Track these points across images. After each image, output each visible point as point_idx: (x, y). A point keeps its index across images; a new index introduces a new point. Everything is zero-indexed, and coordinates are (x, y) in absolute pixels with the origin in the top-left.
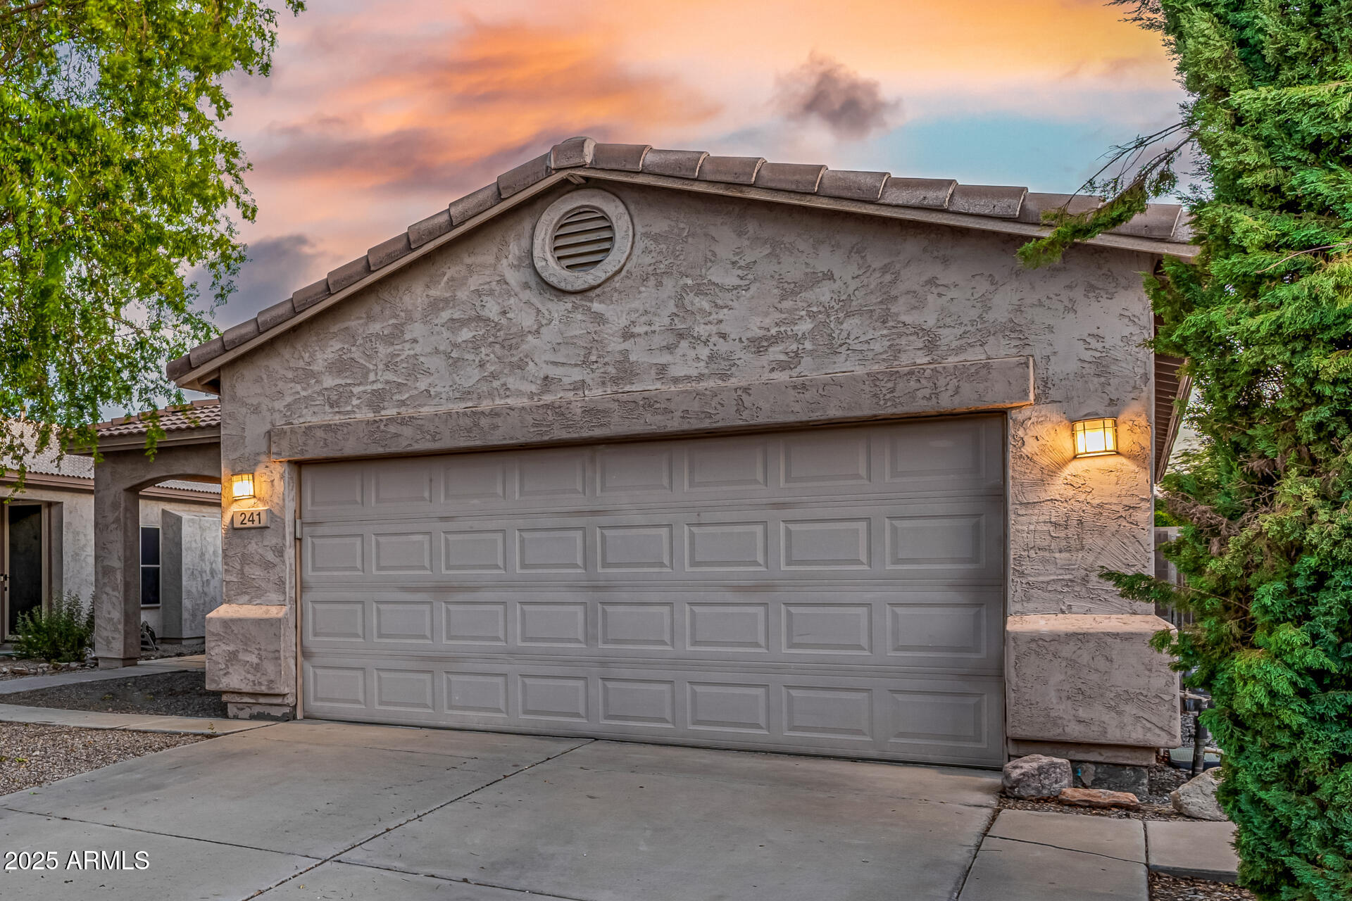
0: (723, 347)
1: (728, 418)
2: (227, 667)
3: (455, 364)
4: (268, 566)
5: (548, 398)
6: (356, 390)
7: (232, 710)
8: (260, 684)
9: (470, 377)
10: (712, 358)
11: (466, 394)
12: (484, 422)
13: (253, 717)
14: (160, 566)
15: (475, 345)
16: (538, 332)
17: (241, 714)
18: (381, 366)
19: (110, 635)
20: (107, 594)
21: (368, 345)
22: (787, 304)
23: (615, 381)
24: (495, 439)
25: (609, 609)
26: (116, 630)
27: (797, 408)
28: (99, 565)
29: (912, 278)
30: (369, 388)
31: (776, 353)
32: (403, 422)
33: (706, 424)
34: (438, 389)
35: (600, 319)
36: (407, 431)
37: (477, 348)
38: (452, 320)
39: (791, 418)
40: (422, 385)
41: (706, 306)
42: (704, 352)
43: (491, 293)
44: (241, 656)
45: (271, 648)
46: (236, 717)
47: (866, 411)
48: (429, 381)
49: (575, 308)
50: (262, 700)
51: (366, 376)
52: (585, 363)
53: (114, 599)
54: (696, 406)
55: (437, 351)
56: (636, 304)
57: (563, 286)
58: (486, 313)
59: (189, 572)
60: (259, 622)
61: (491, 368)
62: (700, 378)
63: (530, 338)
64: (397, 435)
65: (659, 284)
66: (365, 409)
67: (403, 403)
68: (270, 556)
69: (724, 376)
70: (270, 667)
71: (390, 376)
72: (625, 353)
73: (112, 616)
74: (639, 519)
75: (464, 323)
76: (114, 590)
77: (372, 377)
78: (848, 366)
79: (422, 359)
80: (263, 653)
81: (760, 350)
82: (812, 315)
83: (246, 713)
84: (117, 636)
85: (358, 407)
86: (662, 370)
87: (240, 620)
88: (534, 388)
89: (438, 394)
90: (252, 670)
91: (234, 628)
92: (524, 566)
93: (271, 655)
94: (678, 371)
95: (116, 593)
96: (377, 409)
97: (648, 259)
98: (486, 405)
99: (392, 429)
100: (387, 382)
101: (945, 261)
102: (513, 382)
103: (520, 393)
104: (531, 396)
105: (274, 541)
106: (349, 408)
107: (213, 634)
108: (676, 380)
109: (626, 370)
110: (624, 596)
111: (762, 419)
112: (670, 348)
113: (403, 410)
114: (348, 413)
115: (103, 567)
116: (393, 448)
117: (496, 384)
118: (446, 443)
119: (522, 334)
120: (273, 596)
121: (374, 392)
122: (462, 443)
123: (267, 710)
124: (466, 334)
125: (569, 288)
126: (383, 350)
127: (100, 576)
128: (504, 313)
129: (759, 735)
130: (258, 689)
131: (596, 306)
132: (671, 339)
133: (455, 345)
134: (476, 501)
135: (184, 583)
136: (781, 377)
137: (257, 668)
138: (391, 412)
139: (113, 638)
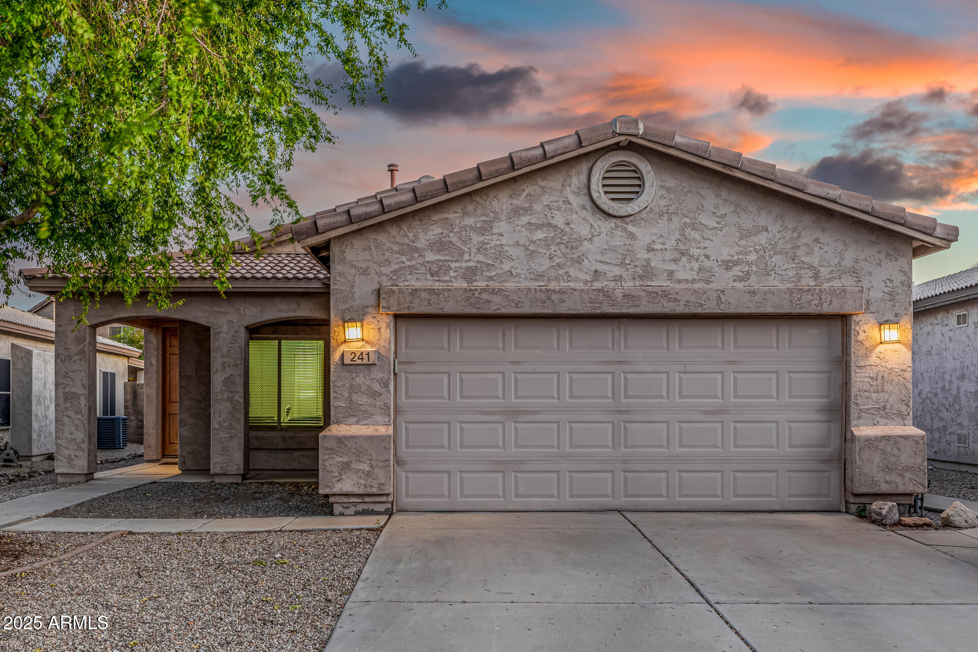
0: (707, 264)
1: (711, 307)
2: (340, 474)
3: (531, 255)
4: (374, 394)
5: (597, 285)
6: (453, 265)
7: (337, 509)
8: (371, 486)
9: (543, 264)
10: (700, 269)
11: (539, 277)
12: (554, 297)
13: (357, 513)
14: (10, 393)
15: (547, 243)
16: (591, 239)
17: (347, 512)
18: (474, 250)
19: (72, 453)
20: (70, 417)
21: (464, 233)
22: (743, 242)
23: (642, 278)
24: (563, 309)
25: (628, 425)
26: (80, 448)
27: (750, 305)
28: (60, 391)
29: (807, 237)
30: (464, 265)
31: (736, 271)
32: (493, 292)
33: (699, 310)
34: (519, 271)
35: (632, 236)
36: (497, 299)
37: (548, 245)
38: (529, 223)
39: (747, 311)
40: (506, 266)
41: (698, 237)
42: (696, 266)
43: (559, 209)
44: (353, 466)
45: (382, 458)
46: (342, 514)
47: (786, 310)
48: (512, 264)
49: (617, 227)
50: (367, 499)
51: (462, 254)
52: (622, 264)
53: (77, 422)
54: (693, 299)
55: (518, 244)
56: (655, 230)
57: (611, 211)
58: (554, 222)
59: (37, 399)
60: (370, 438)
61: (557, 260)
62: (694, 281)
63: (586, 243)
64: (488, 301)
65: (670, 220)
66: (460, 280)
67: (491, 278)
68: (377, 387)
69: (708, 282)
70: (380, 474)
71: (481, 258)
72: (648, 261)
73: (74, 436)
74: (648, 368)
75: (539, 227)
76: (77, 413)
77: (466, 257)
78: (775, 283)
79: (506, 248)
80: (374, 463)
81: (728, 268)
82: (756, 251)
83: (352, 510)
84: (80, 453)
85: (455, 278)
86: (671, 273)
87: (353, 437)
88: (588, 277)
89: (518, 275)
90: (364, 476)
91: (346, 443)
92: (571, 397)
93: (381, 464)
94: (680, 275)
95: (80, 417)
96: (470, 281)
97: (663, 203)
98: (553, 285)
99: (485, 296)
100: (479, 262)
101: (823, 230)
102: (573, 272)
103: (577, 280)
104: (586, 282)
105: (380, 375)
106: (447, 278)
107: (327, 449)
108: (679, 281)
109: (648, 272)
110: (638, 417)
111: (731, 310)
112: (675, 261)
113: (491, 283)
114: (446, 281)
115: (65, 394)
116: (485, 311)
117: (561, 272)
118: (527, 309)
119: (580, 240)
120: (380, 418)
121: (467, 268)
122: (538, 310)
123: (371, 507)
124: (540, 235)
125: (615, 213)
126: (476, 239)
127: (61, 401)
128: (568, 224)
129: (717, 501)
130: (369, 491)
131: (630, 228)
132: (677, 255)
133: (532, 242)
134: (537, 352)
135: (34, 408)
136: (739, 285)
137: (368, 474)
138: (481, 284)
139: (76, 456)
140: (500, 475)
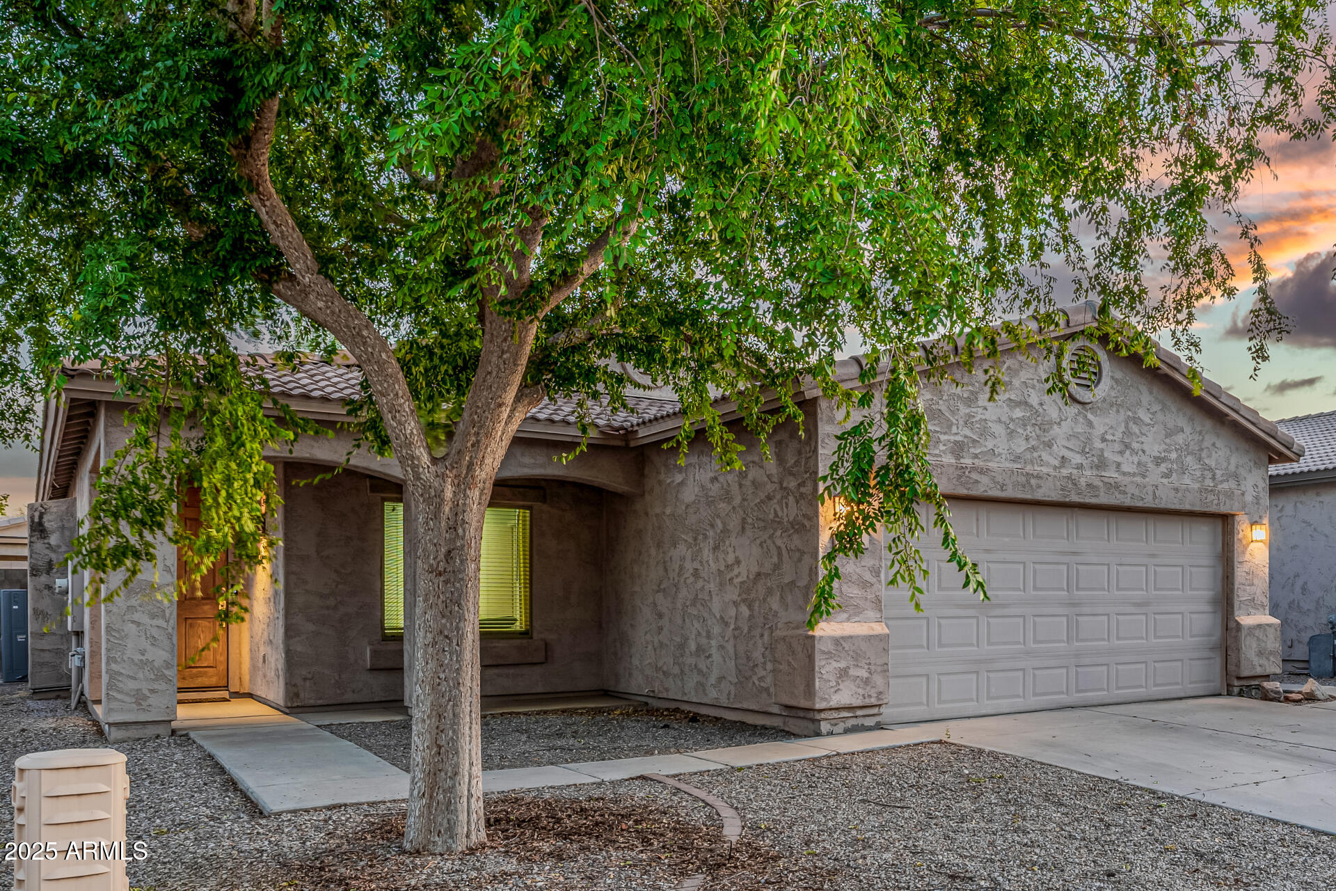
0: (1144, 459)
1: (1149, 503)
2: (838, 684)
3: (1011, 434)
4: (865, 585)
5: (1065, 472)
6: (943, 438)
7: (825, 727)
8: (870, 696)
9: (1020, 446)
10: (1139, 463)
11: (1017, 459)
12: (1033, 482)
13: (847, 731)
15: (1024, 422)
16: (1059, 424)
17: (836, 730)
18: (961, 423)
21: (952, 402)
22: (1167, 441)
23: (1098, 467)
24: (1039, 495)
25: (1080, 618)
27: (1175, 501)
29: (1209, 439)
30: (952, 438)
31: (1163, 467)
32: (982, 471)
33: (1140, 504)
34: (1000, 450)
35: (1090, 424)
36: (984, 480)
37: (1025, 425)
38: (1010, 399)
39: (1173, 507)
40: (990, 444)
41: (1137, 431)
42: (1136, 459)
43: (1033, 387)
44: (852, 672)
45: (880, 662)
46: (831, 734)
47: (1197, 508)
48: (995, 442)
49: (1080, 413)
50: (859, 713)
51: (950, 427)
52: (1083, 452)
54: (1137, 492)
55: (1000, 421)
56: (1107, 421)
57: (1078, 397)
58: (1030, 401)
60: (869, 638)
61: (1033, 443)
62: (1134, 475)
63: (1055, 427)
64: (977, 482)
65: (1118, 411)
66: (949, 456)
67: (976, 456)
68: (868, 576)
69: (1144, 476)
70: (878, 680)
71: (967, 432)
72: (1102, 450)
74: (1095, 560)
75: (1018, 404)
77: (954, 429)
78: (1188, 482)
79: (990, 424)
80: (872, 667)
81: (1158, 465)
82: (1177, 450)
83: (840, 727)
85: (944, 452)
86: (1119, 465)
87: (851, 637)
88: (1057, 463)
89: (1000, 454)
90: (862, 685)
91: (844, 644)
92: (1035, 588)
93: (879, 669)
94: (1125, 468)
96: (958, 457)
97: (1113, 394)
98: (1029, 468)
99: (975, 476)
100: (966, 437)
101: (1218, 436)
102: (1045, 456)
103: (1048, 464)
104: (1055, 468)
105: (872, 562)
106: (937, 452)
107: (823, 652)
108: (1124, 474)
109: (1101, 464)
111: (1162, 506)
112: (1121, 453)
113: (976, 461)
114: (936, 455)
116: (974, 493)
117: (1035, 455)
118: (1010, 493)
119: (1051, 423)
120: (871, 614)
121: (956, 442)
122: (1020, 495)
123: (859, 721)
124: (1018, 413)
125: (1081, 399)
126: (964, 410)
128: (1041, 404)
130: (867, 702)
131: (1090, 416)
132: (1122, 447)
133: (1012, 420)
134: (1007, 539)
136: (1165, 481)
137: (867, 682)
138: (967, 461)
140: (974, 676)
